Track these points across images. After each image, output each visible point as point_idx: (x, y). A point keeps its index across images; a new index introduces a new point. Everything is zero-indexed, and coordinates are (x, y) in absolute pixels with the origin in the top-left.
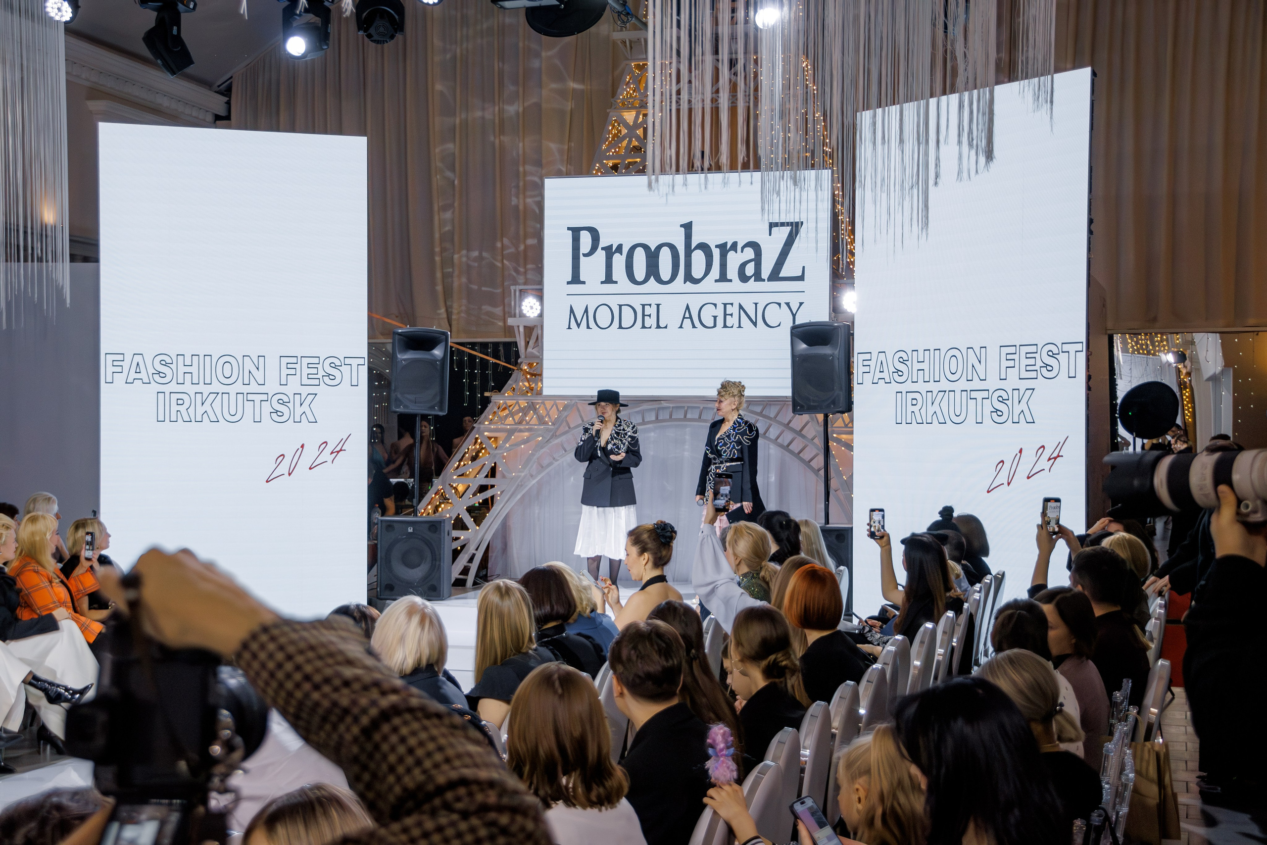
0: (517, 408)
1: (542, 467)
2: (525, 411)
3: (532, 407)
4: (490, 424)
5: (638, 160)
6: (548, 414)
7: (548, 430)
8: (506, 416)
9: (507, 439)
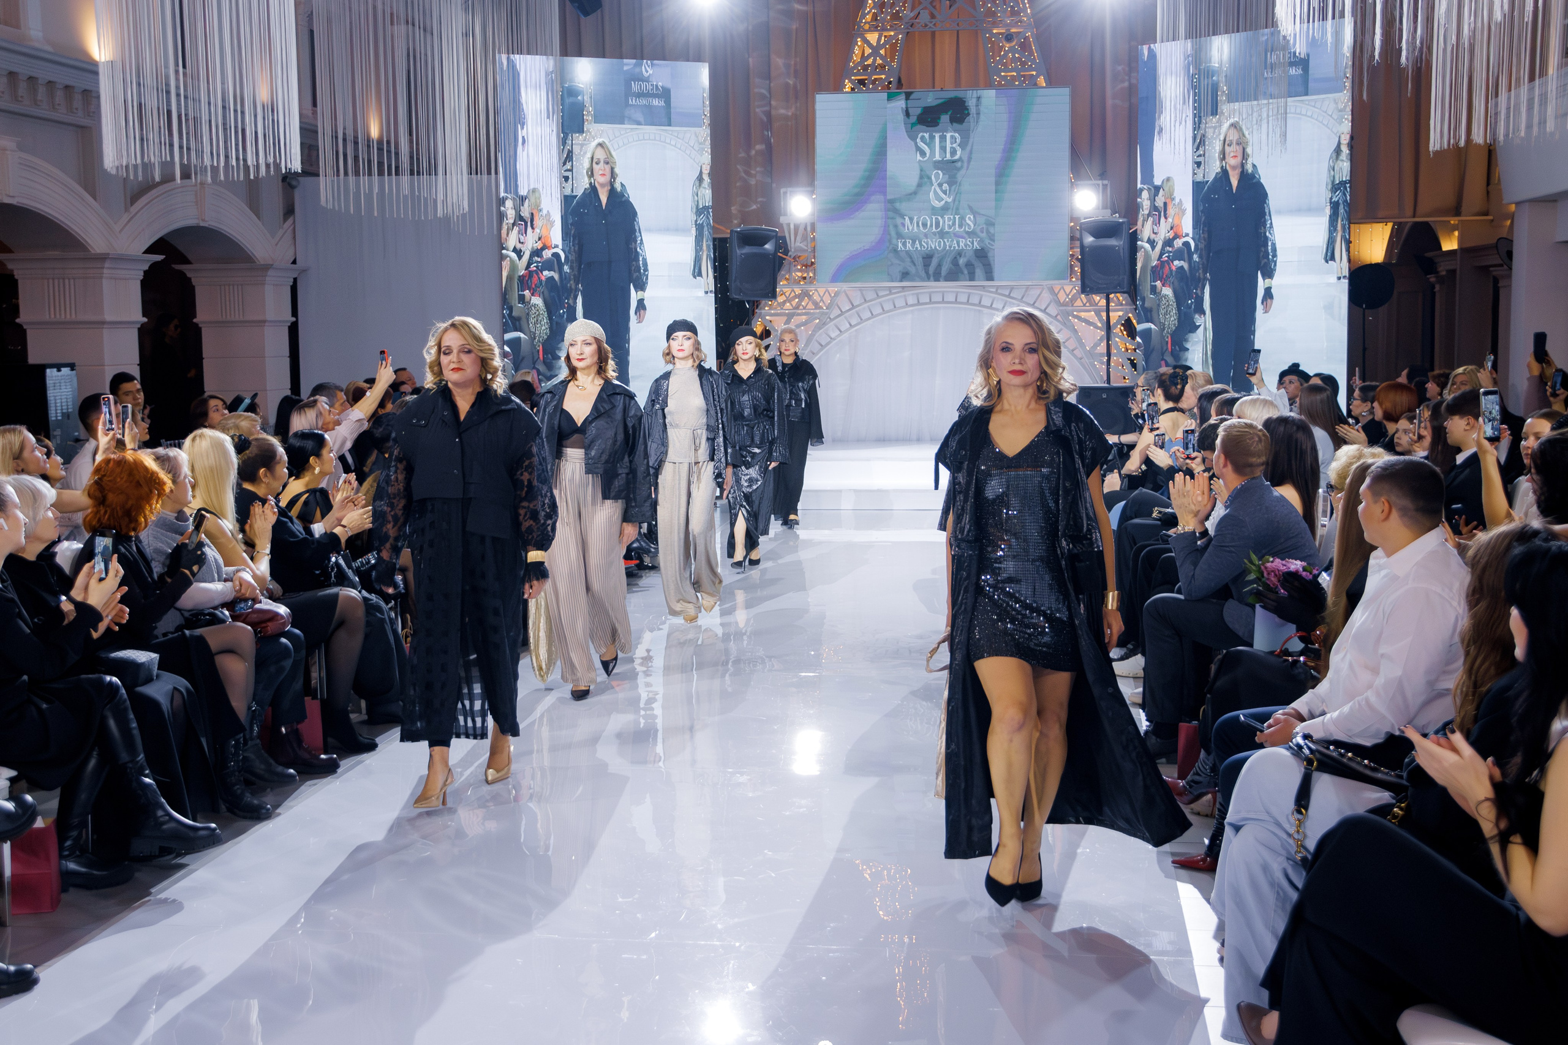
0: (793, 294)
1: (821, 345)
2: (801, 297)
3: (805, 294)
4: (770, 309)
5: (883, 77)
6: (822, 300)
7: (823, 313)
8: (784, 302)
9: (787, 322)
